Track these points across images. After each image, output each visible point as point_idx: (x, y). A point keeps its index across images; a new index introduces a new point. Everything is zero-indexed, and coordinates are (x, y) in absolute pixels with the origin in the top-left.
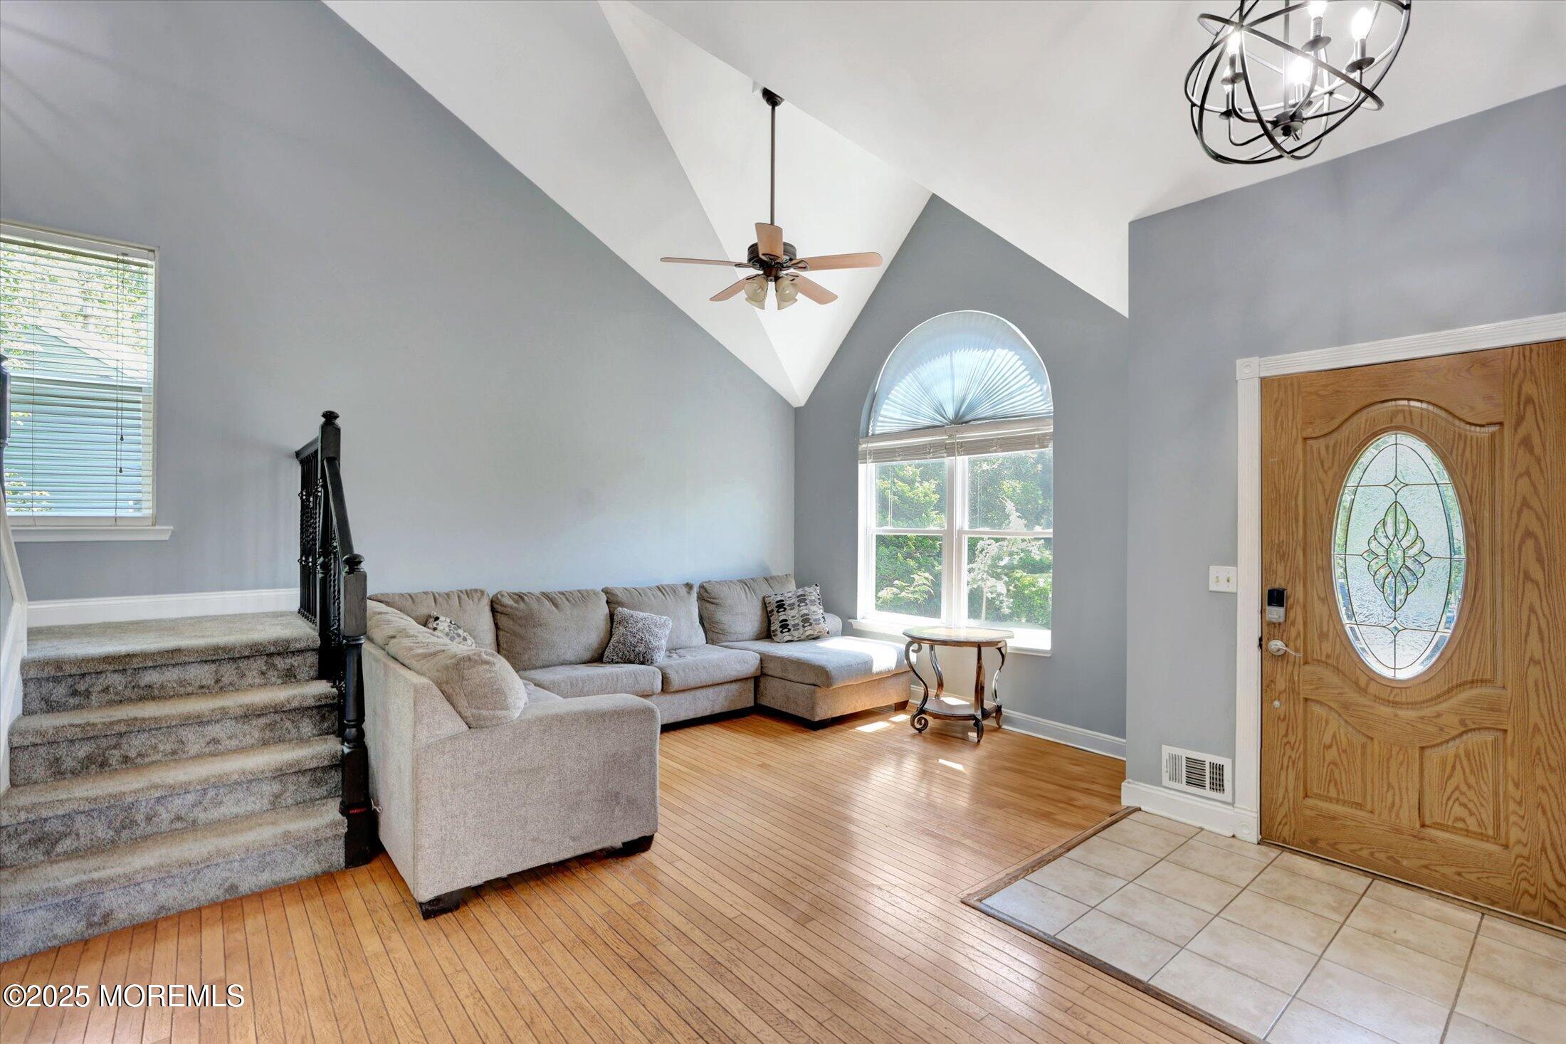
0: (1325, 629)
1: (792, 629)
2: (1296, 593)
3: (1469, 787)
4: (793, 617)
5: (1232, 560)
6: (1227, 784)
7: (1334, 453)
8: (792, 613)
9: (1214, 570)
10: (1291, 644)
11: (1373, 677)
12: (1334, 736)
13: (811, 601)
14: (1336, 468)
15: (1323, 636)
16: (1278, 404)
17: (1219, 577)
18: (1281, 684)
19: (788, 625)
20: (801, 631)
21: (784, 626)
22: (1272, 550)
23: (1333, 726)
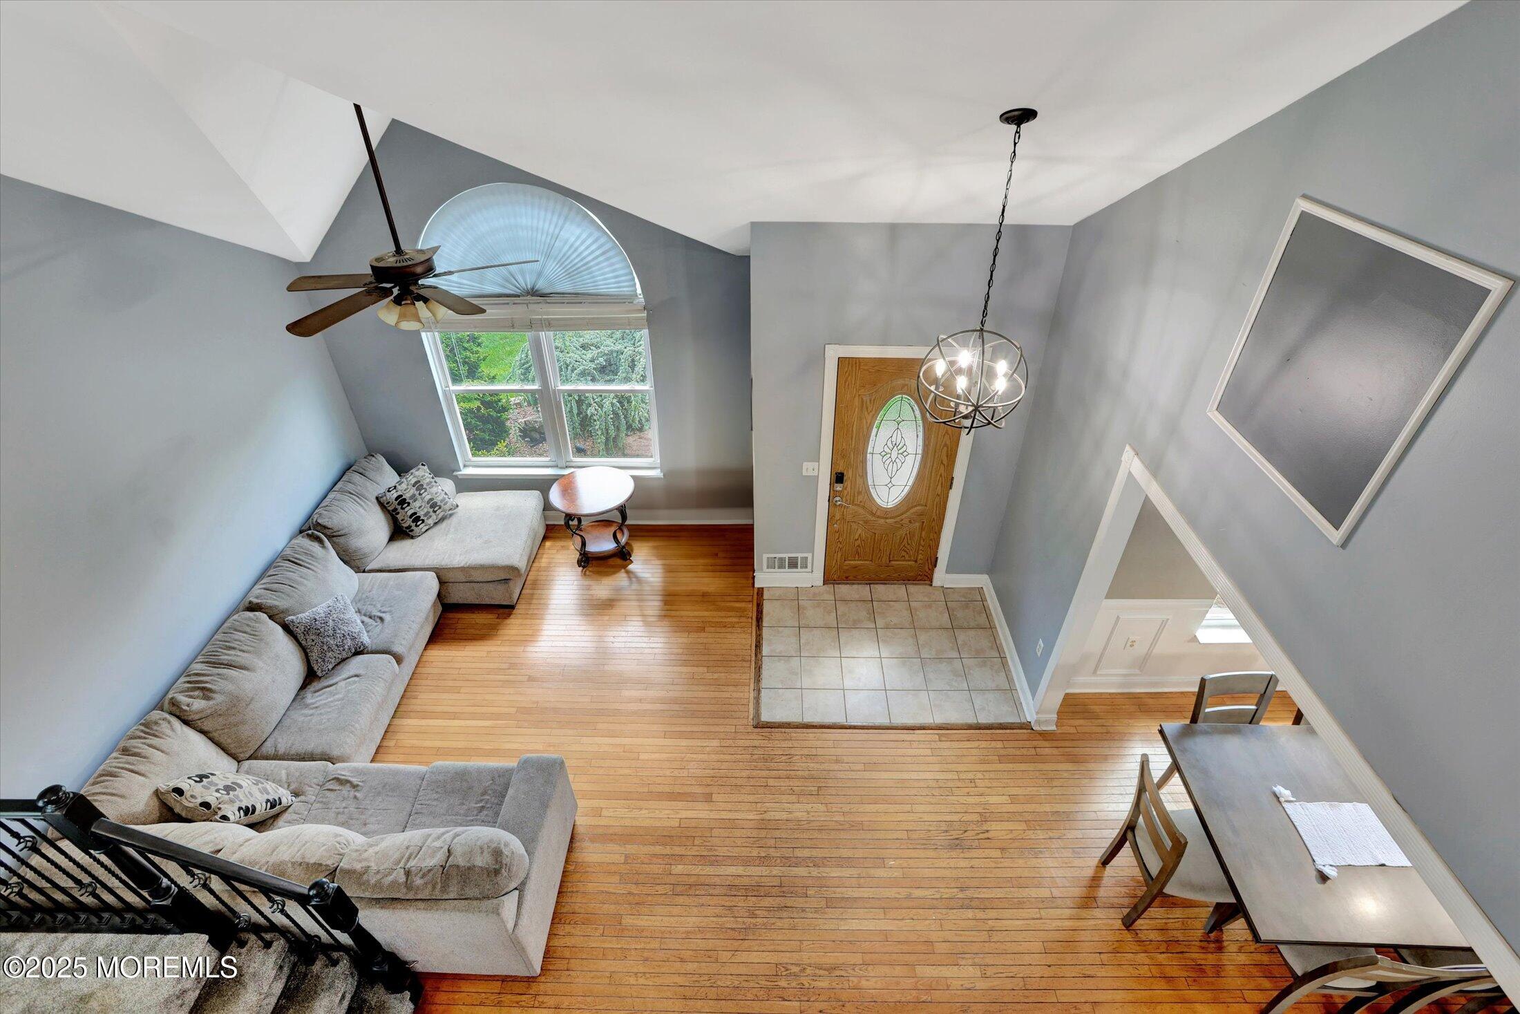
0: (860, 490)
1: (425, 518)
2: (848, 475)
3: (909, 544)
4: (420, 507)
5: (817, 459)
6: (809, 565)
7: (874, 403)
8: (417, 504)
9: (805, 465)
10: (844, 499)
11: (879, 507)
12: (860, 535)
13: (428, 484)
14: (873, 412)
15: (860, 493)
16: (847, 374)
17: (808, 468)
18: (838, 516)
19: (419, 517)
20: (434, 516)
21: (416, 519)
22: (838, 452)
23: (860, 531)
